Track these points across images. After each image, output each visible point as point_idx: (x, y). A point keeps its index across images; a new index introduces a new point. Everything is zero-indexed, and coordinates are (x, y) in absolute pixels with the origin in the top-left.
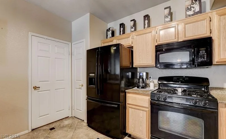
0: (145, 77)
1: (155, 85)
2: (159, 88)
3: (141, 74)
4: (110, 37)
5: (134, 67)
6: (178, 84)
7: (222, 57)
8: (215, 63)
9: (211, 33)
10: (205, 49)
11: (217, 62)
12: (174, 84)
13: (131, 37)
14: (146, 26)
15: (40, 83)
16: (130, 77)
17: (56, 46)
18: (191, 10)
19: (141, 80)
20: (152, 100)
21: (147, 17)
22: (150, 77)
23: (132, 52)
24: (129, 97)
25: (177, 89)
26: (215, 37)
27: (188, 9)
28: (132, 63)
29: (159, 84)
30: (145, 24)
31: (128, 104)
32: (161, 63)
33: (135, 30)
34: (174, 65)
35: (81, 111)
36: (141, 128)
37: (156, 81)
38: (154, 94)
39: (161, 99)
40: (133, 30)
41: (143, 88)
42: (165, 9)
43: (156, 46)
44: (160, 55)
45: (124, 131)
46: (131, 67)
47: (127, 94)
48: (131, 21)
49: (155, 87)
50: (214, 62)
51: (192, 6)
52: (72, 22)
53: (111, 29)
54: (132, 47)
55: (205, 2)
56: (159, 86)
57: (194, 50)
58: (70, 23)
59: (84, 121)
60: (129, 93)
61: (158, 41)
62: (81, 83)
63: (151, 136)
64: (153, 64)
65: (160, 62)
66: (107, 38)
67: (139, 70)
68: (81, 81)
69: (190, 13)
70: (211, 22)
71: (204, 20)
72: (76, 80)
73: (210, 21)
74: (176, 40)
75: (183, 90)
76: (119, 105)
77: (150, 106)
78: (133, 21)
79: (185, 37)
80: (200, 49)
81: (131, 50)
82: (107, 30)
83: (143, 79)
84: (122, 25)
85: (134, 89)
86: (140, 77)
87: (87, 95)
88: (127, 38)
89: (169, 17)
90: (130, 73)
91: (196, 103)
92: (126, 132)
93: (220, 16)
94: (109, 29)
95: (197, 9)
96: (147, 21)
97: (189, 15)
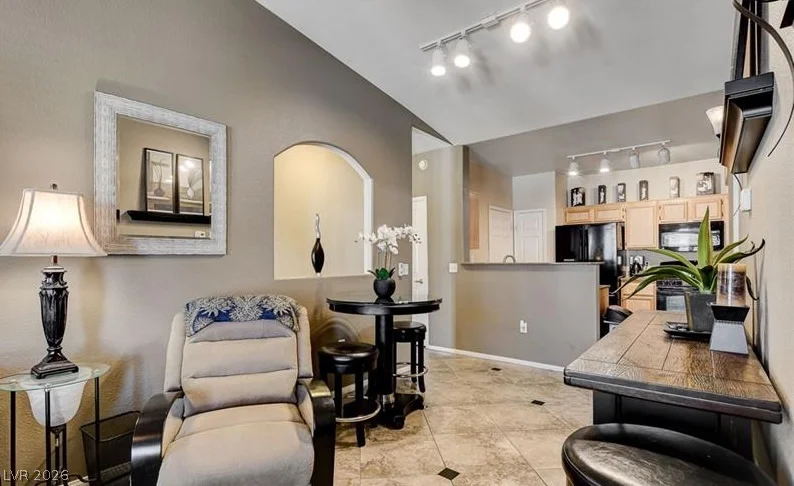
9: (722, 216)
14: (644, 196)
18: (702, 187)
19: (636, 266)
21: (644, 184)
22: (647, 263)
23: (623, 229)
26: (726, 221)
27: (700, 185)
28: (623, 244)
40: (622, 198)
43: (660, 225)
46: (621, 249)
51: (704, 182)
52: (513, 179)
53: (580, 190)
54: (623, 222)
55: (719, 175)
61: (662, 219)
64: (656, 245)
66: (573, 205)
69: (702, 189)
71: (716, 202)
73: (722, 204)
74: (685, 220)
78: (622, 186)
79: (696, 217)
81: (622, 226)
82: (573, 191)
88: (615, 210)
89: (676, 190)
94: (577, 189)
95: (710, 187)
96: (644, 190)
97: (700, 193)
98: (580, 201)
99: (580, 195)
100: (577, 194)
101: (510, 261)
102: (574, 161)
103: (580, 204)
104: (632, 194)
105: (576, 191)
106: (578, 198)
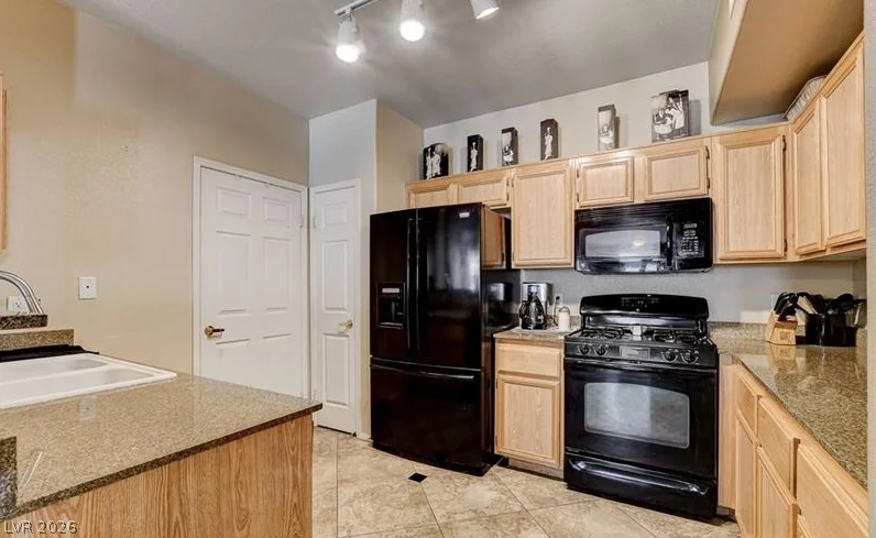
0: (543, 299)
1: (571, 318)
2: (583, 328)
3: (533, 290)
4: (437, 176)
5: (513, 267)
6: (633, 316)
7: (732, 249)
8: (719, 262)
9: (709, 187)
10: (696, 225)
11: (721, 259)
12: (622, 315)
13: (505, 178)
14: (548, 151)
15: (224, 316)
16: (501, 297)
17: (264, 198)
18: (664, 123)
19: (533, 305)
20: (566, 356)
21: (550, 126)
22: (558, 298)
23: (508, 223)
24: (503, 351)
25: (630, 328)
26: (717, 197)
27: (659, 119)
28: (508, 256)
29: (584, 316)
30: (543, 147)
31: (501, 372)
32: (589, 259)
33: (515, 161)
34: (622, 264)
35: (344, 404)
36: (537, 436)
37: (575, 310)
38: (574, 340)
39: (593, 352)
40: (509, 158)
41: (538, 327)
42: (601, 109)
43: (577, 212)
44: (588, 237)
45: (490, 450)
46: (504, 267)
47: (497, 344)
48: (504, 131)
49: (572, 323)
50: (717, 261)
51: (667, 111)
52: (311, 121)
53: (438, 148)
54: (508, 210)
55: (698, 102)
56: (584, 322)
57: (671, 228)
58: (302, 122)
59: (355, 435)
60: (502, 341)
61: (581, 199)
62: (347, 316)
63: (566, 450)
64: (569, 259)
65: (588, 254)
66: (425, 178)
67: (524, 276)
68: (343, 309)
69: (664, 129)
70: (709, 161)
71: (694, 153)
72: (327, 309)
73: (708, 157)
74: (628, 199)
75: (644, 330)
76: (477, 375)
77: (563, 372)
78: (509, 134)
79: (650, 192)
80: (686, 226)
81: (506, 219)
82: (426, 151)
83: (538, 303)
84: (476, 141)
85: (513, 330)
86: (530, 297)
87: (371, 353)
88: (493, 182)
89: (611, 133)
90: (501, 286)
91: (672, 357)
92: (496, 452)
93: (728, 148)
94: (433, 147)
95: (680, 122)
96: (549, 139)
97: (661, 136)
98: (437, 169)
99: (437, 158)
100: (432, 156)
105: (429, 151)
106: (434, 164)
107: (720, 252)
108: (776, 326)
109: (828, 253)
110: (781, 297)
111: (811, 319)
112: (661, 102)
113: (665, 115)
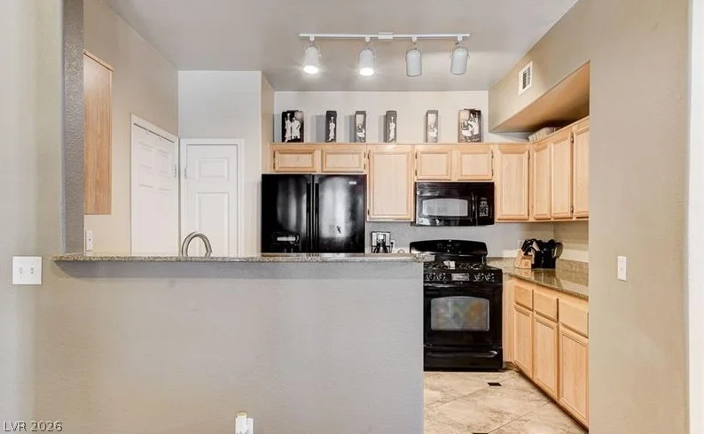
5: (368, 220)
7: (504, 213)
8: (497, 221)
9: (493, 176)
10: (487, 199)
11: (498, 219)
13: (363, 152)
14: (392, 135)
18: (468, 129)
21: (393, 116)
22: (392, 243)
26: (497, 182)
27: (464, 126)
39: (436, 278)
40: (362, 135)
42: (429, 112)
43: (416, 184)
44: (424, 202)
51: (469, 122)
61: (418, 174)
64: (410, 215)
66: (284, 140)
69: (466, 133)
70: (493, 160)
71: (485, 153)
73: (493, 157)
74: (448, 178)
78: (362, 115)
79: (461, 175)
80: (481, 199)
82: (284, 115)
88: (353, 154)
89: (435, 130)
93: (503, 153)
94: (293, 113)
95: (476, 131)
96: (392, 125)
97: (465, 137)
98: (297, 134)
99: (296, 124)
100: (291, 121)
101: (197, 249)
102: (313, 44)
103: (296, 140)
104: (373, 131)
105: (288, 115)
106: (293, 128)
107: (498, 214)
108: (523, 258)
109: (552, 220)
110: (526, 241)
111: (537, 254)
112: (465, 115)
113: (468, 124)
